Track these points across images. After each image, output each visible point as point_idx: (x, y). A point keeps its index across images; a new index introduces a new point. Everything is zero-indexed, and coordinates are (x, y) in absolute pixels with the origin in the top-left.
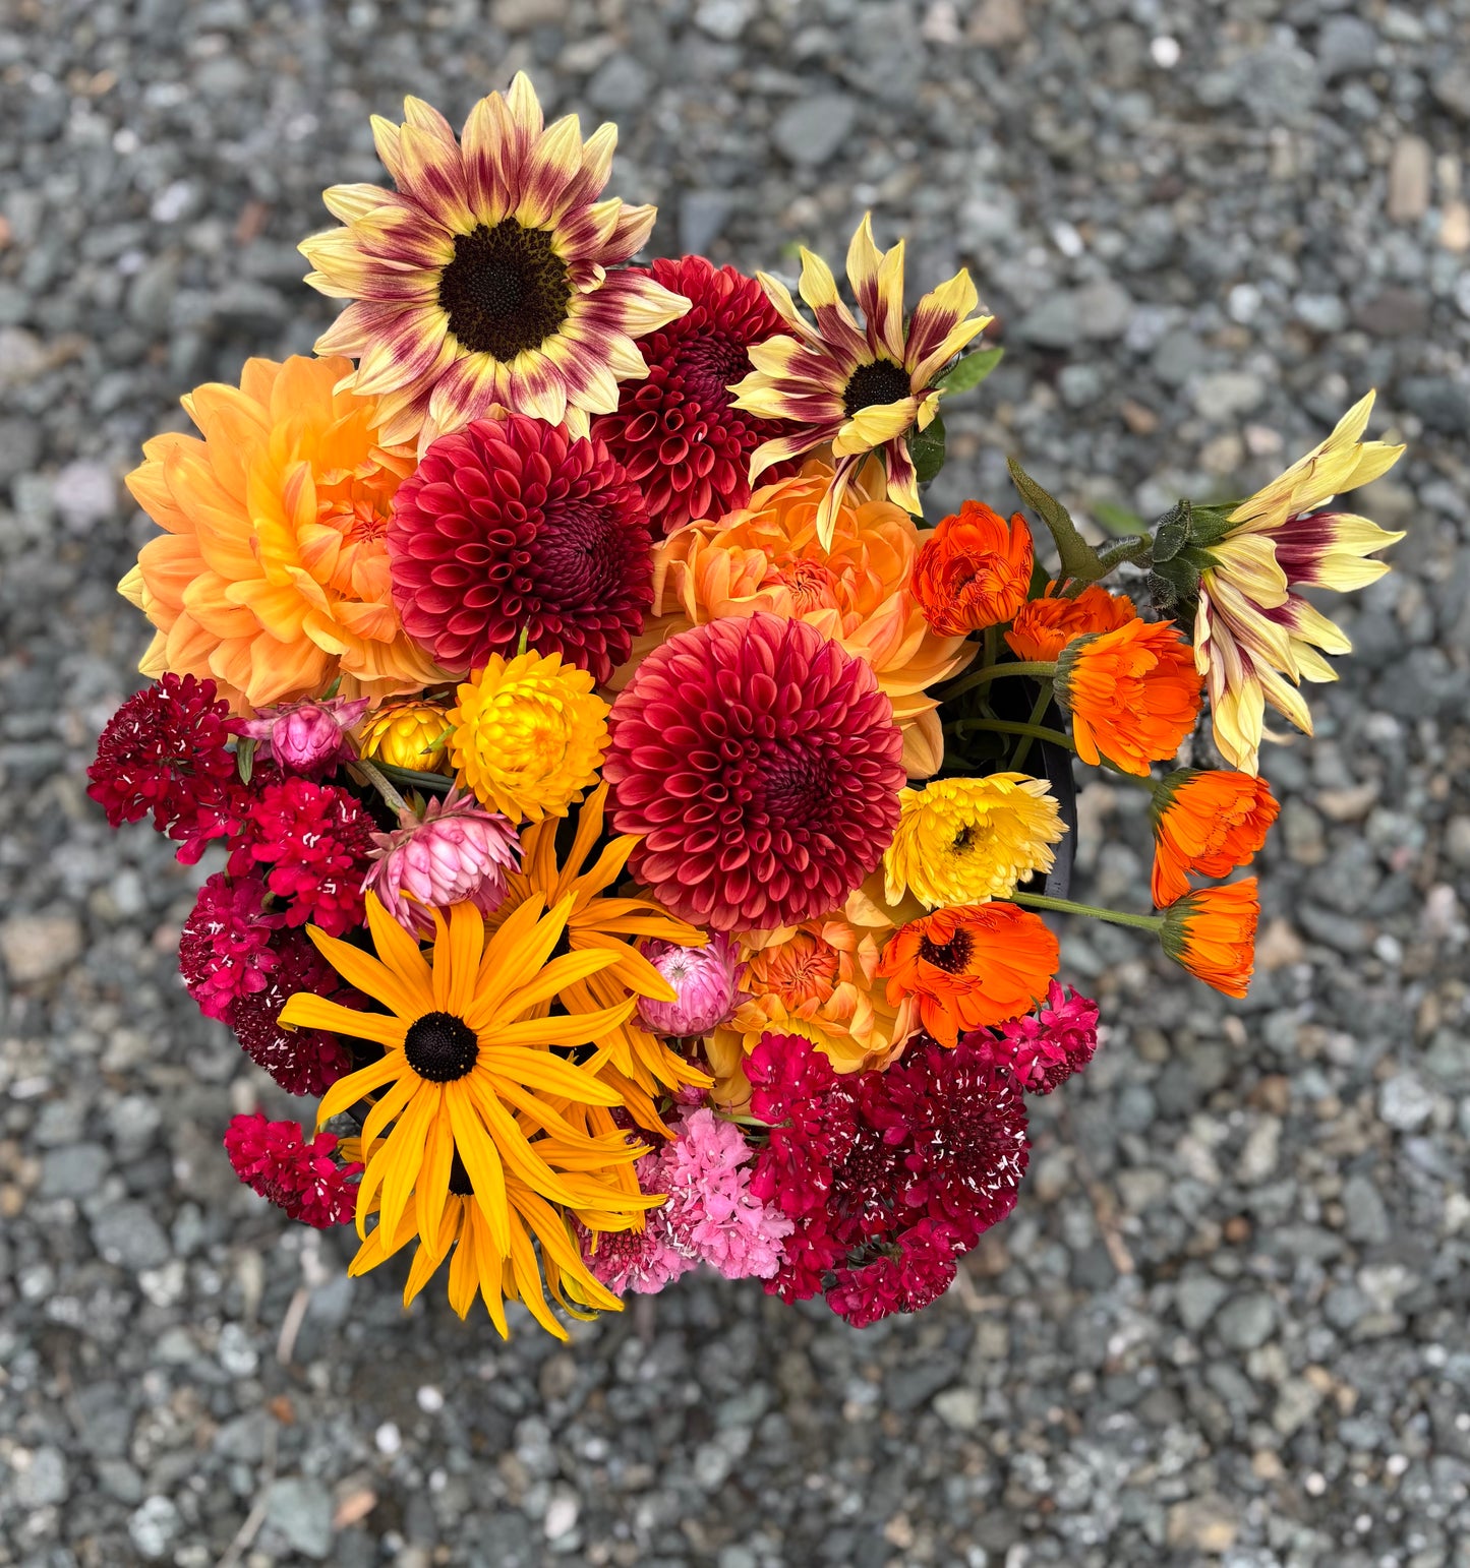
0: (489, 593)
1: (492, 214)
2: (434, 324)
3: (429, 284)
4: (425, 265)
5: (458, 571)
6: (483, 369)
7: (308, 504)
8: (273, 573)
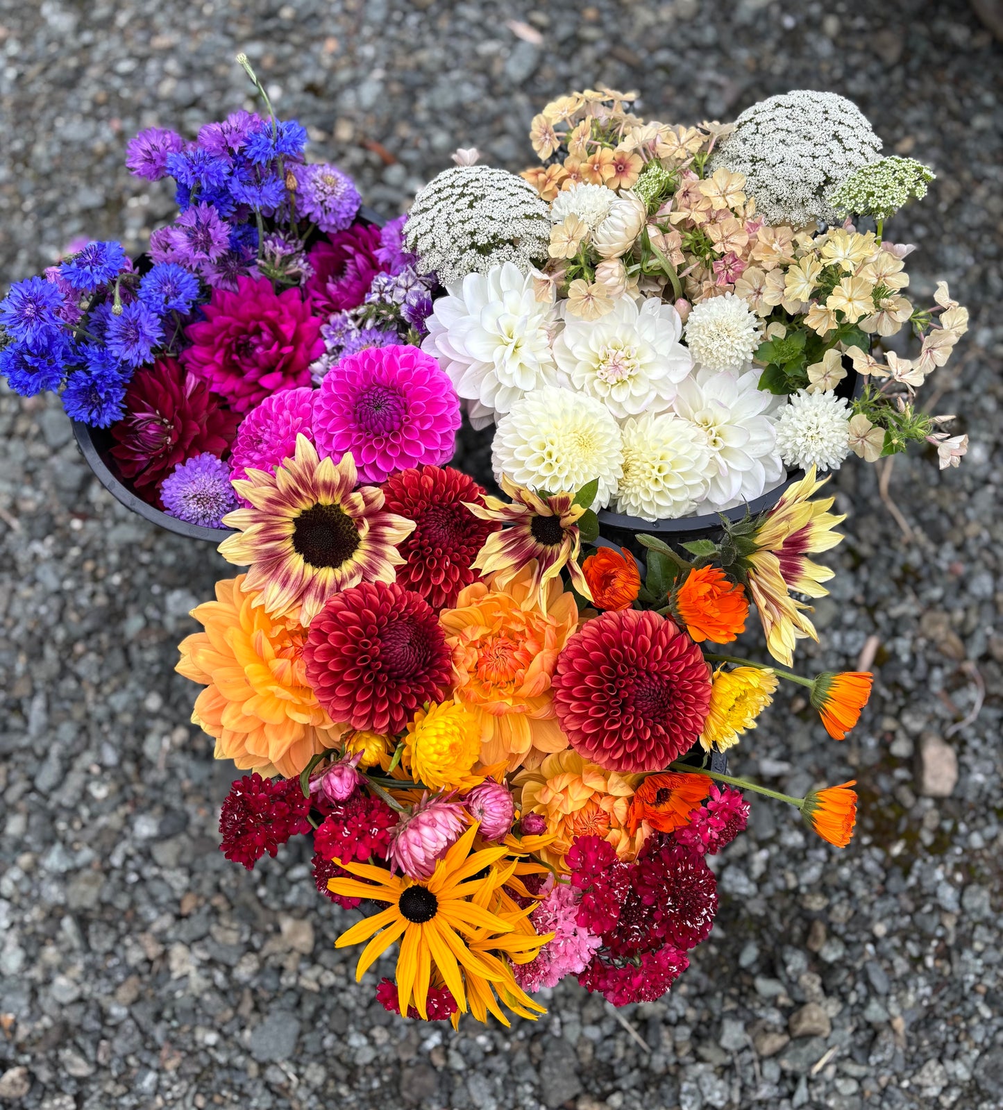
0: (368, 689)
1: (306, 505)
2: (296, 562)
3: (288, 545)
4: (281, 538)
5: (348, 686)
6: (327, 575)
7: (268, 650)
8: (260, 691)
